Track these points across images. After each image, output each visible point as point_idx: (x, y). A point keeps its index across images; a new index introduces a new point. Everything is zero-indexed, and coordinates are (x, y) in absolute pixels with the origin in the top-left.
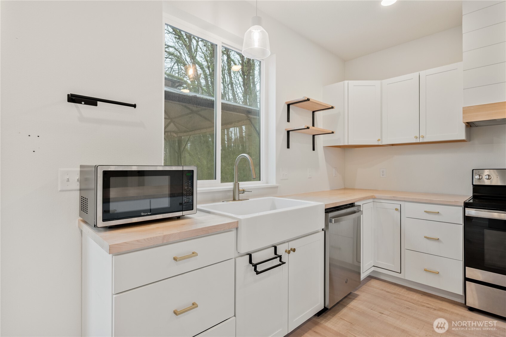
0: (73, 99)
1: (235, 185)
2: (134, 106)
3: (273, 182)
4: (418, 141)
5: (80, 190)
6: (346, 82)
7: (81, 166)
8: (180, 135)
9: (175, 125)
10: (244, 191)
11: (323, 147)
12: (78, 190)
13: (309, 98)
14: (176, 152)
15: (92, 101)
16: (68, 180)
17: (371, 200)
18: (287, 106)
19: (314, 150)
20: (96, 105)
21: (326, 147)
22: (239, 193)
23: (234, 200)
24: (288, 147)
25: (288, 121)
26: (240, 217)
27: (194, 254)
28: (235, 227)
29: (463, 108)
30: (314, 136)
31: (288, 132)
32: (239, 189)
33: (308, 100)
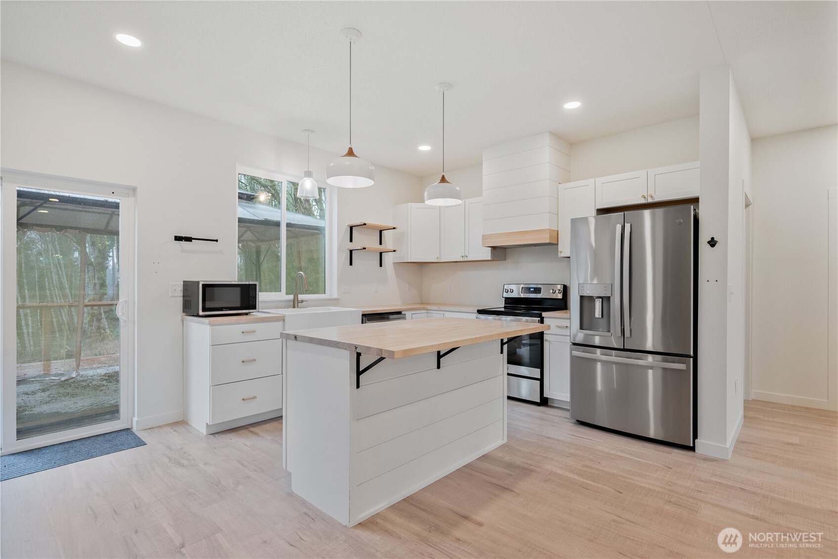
0: (178, 238)
1: (295, 296)
2: (217, 241)
3: (335, 296)
4: (464, 260)
5: (183, 296)
6: (410, 204)
7: (184, 282)
8: (259, 244)
9: (252, 233)
10: (302, 301)
11: (393, 263)
12: (181, 296)
13: (365, 222)
14: (253, 263)
15: (189, 239)
16: (175, 290)
17: (425, 311)
18: (349, 228)
19: (381, 265)
20: (191, 241)
21: (396, 264)
22: (298, 303)
23: (294, 307)
24: (351, 264)
25: (351, 241)
26: (286, 314)
27: (254, 331)
28: (283, 319)
29: (483, 235)
30: (381, 254)
31: (351, 251)
32: (298, 299)
33: (365, 224)
